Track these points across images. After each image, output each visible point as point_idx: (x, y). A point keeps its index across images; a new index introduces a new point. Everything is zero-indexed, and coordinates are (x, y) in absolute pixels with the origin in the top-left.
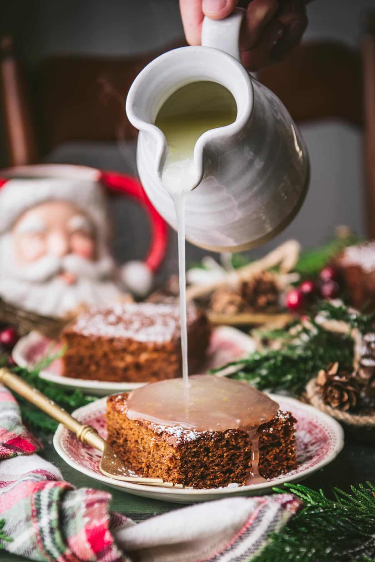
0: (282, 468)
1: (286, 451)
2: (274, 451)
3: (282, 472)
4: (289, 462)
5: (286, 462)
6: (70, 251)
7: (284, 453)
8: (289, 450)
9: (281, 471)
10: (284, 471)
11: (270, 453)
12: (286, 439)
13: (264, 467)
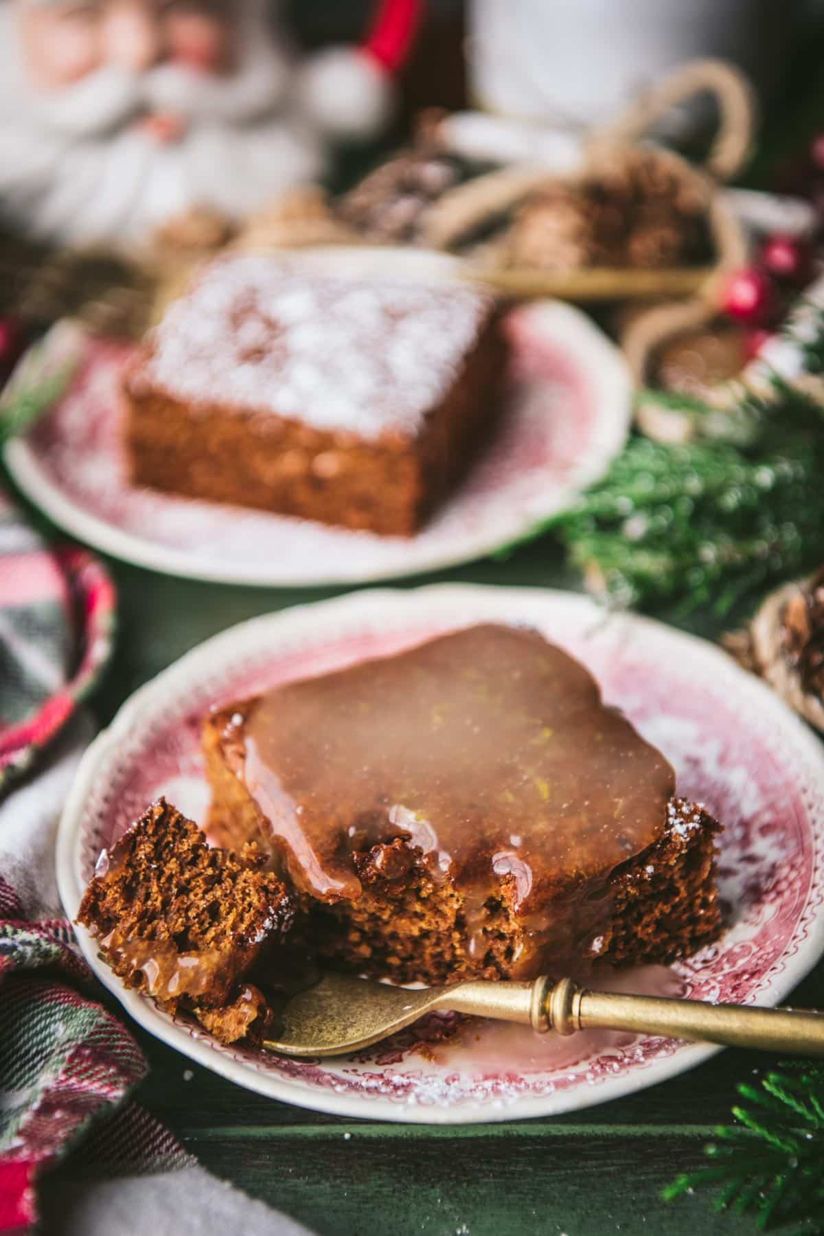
0: (678, 946)
1: (691, 905)
2: (657, 913)
3: (679, 954)
4: (698, 928)
5: (690, 928)
6: (162, 56)
7: (684, 909)
8: (698, 901)
9: (675, 952)
10: (684, 950)
11: (646, 919)
12: (692, 877)
13: (628, 954)
